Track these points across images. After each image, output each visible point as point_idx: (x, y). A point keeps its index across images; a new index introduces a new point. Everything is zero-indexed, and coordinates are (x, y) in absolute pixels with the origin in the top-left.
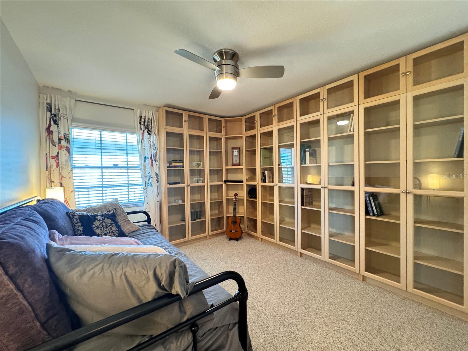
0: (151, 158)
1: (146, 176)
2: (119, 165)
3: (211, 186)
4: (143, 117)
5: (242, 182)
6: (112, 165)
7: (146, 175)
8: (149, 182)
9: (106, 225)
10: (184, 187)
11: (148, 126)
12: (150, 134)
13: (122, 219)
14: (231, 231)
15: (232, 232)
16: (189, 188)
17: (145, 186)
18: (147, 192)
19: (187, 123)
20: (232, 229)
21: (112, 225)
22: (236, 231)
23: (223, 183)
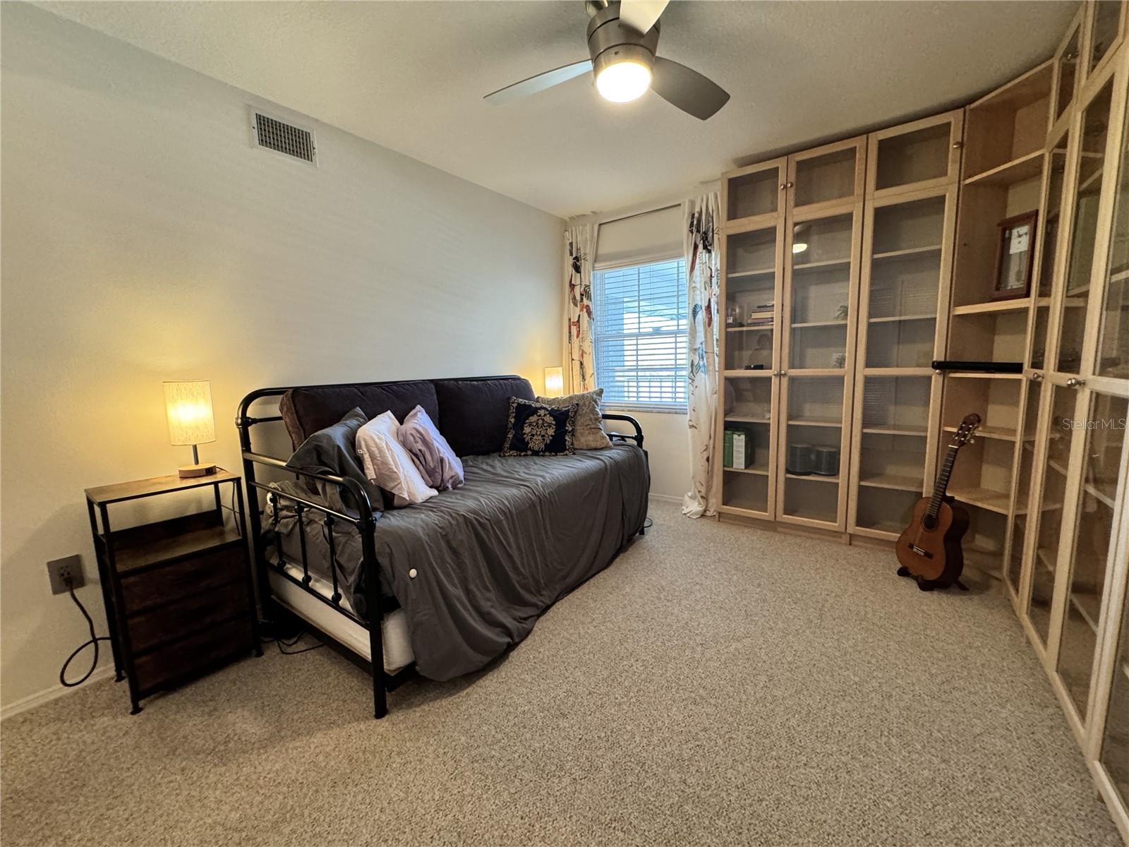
0: (709, 307)
1: (695, 350)
2: (663, 329)
3: (868, 381)
4: (696, 215)
5: (1017, 368)
6: (651, 330)
7: (695, 347)
8: (701, 363)
9: (543, 424)
10: (769, 379)
11: (705, 233)
12: (709, 252)
13: (585, 424)
14: (911, 546)
15: (915, 550)
16: (785, 381)
17: (692, 372)
18: (695, 384)
19: (792, 192)
20: (916, 542)
21: (550, 426)
22: (928, 555)
23: (929, 371)
